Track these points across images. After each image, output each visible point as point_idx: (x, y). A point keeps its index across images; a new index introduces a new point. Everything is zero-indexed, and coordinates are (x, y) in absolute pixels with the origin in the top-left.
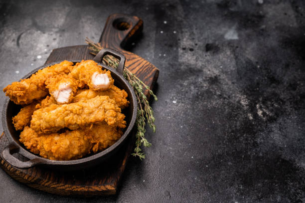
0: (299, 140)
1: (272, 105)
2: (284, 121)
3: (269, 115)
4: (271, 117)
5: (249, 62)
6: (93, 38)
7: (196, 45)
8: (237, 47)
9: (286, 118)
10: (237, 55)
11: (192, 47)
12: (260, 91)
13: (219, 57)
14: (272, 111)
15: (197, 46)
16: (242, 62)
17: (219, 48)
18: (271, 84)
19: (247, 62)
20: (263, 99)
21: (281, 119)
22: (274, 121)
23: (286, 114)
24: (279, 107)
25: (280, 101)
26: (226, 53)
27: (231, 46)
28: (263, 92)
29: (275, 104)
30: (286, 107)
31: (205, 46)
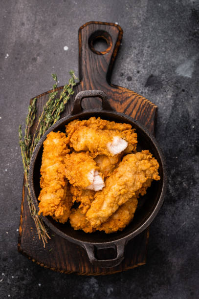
0: (185, 232)
1: (181, 183)
2: (183, 206)
3: (171, 194)
4: (171, 197)
5: (186, 117)
6: (23, 24)
7: (138, 72)
8: (183, 91)
9: (186, 204)
10: (177, 102)
11: (131, 75)
12: (177, 162)
13: (156, 99)
14: (177, 190)
15: (139, 75)
16: (177, 115)
17: (162, 85)
18: (194, 156)
19: (183, 116)
20: (175, 172)
21: (181, 203)
22: (172, 203)
23: (189, 199)
24: (187, 187)
25: (192, 180)
26: (167, 95)
27: (177, 87)
28: (180, 163)
29: (184, 183)
30: (194, 190)
31: (147, 77)
